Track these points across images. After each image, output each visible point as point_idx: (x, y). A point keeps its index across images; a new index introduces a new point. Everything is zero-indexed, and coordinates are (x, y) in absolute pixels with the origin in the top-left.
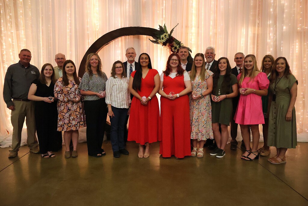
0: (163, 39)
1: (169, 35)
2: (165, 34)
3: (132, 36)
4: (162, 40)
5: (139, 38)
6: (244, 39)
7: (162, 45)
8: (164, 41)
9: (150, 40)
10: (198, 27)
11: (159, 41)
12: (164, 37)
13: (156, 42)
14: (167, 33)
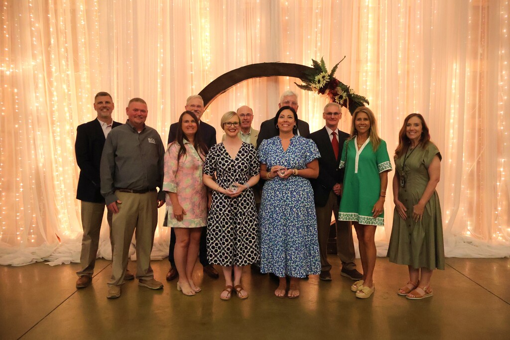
0: (319, 82)
1: (329, 76)
2: (322, 74)
3: (265, 78)
4: (318, 85)
5: (277, 82)
6: (458, 81)
7: (317, 92)
8: (321, 85)
9: (297, 85)
10: (378, 62)
11: (313, 85)
12: (321, 80)
13: (307, 88)
14: (326, 72)
